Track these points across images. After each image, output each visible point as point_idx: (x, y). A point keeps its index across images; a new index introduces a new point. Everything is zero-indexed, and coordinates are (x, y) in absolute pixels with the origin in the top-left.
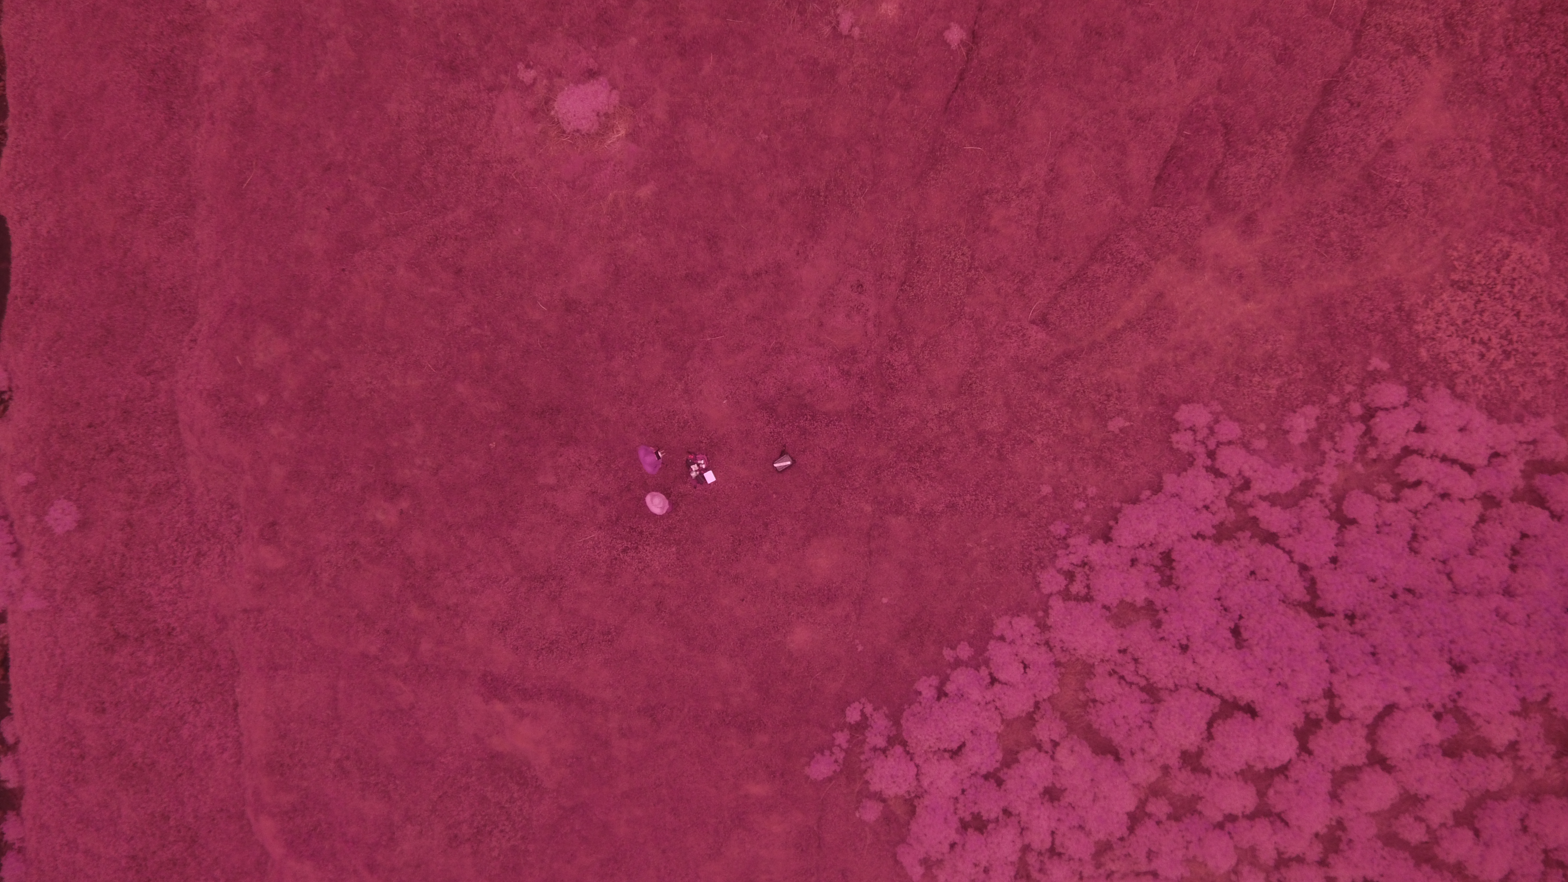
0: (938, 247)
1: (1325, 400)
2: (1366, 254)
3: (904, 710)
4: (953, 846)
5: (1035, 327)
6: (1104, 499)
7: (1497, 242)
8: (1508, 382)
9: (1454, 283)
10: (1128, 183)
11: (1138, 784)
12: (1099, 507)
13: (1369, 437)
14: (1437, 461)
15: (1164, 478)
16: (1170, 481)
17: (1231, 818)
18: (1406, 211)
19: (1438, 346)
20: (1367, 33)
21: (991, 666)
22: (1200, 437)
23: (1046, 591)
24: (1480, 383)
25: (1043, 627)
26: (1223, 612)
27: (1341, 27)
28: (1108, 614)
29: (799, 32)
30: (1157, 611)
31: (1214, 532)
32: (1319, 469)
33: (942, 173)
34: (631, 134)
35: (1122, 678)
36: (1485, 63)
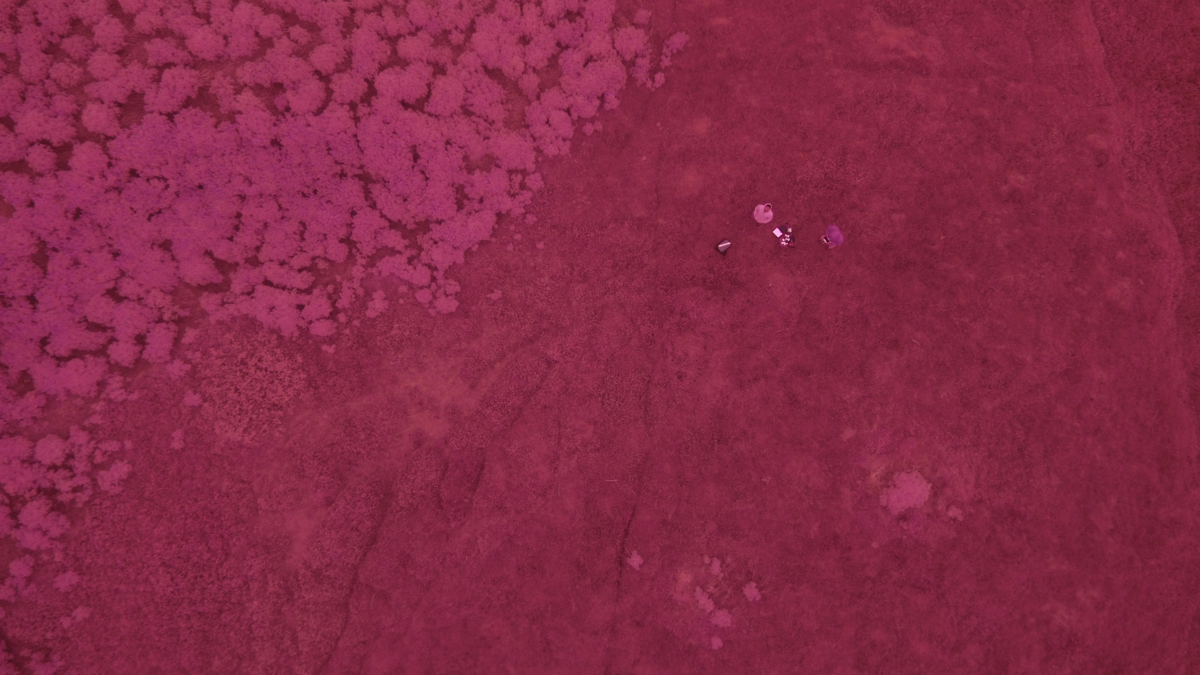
0: (628, 409)
1: (362, 322)
2: (340, 424)
3: (625, 85)
5: (555, 359)
6: (502, 242)
7: (252, 439)
8: (242, 343)
9: (281, 408)
10: (503, 463)
11: (472, 51)
12: (504, 237)
13: (333, 299)
14: (288, 286)
15: (463, 260)
16: (460, 258)
17: (412, 34)
18: (315, 457)
19: (290, 365)
20: (349, 582)
21: (570, 120)
22: (442, 290)
23: (538, 174)
24: (261, 341)
25: (538, 150)
26: (424, 170)
27: (367, 585)
28: (497, 162)
29: (749, 559)
30: (466, 166)
32: (363, 275)
34: (866, 475)
35: (485, 121)
36: (264, 568)
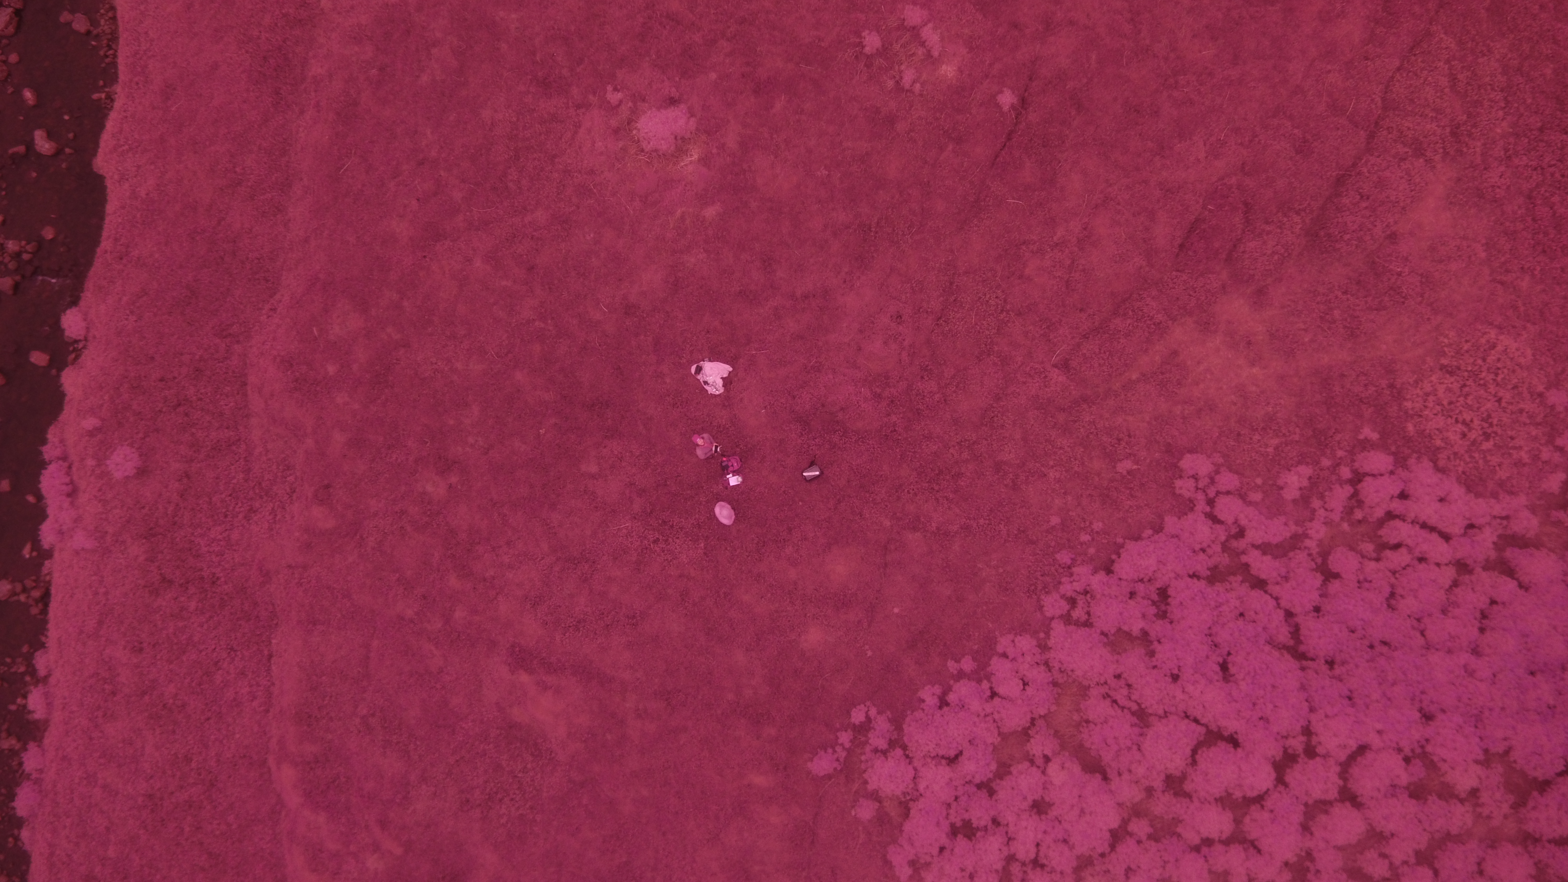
0: (975, 288)
1: (1318, 463)
2: (1365, 333)
3: (907, 716)
4: (942, 849)
5: (1056, 370)
6: (1109, 535)
7: (1485, 333)
8: (1486, 461)
9: (1442, 367)
10: (1154, 247)
11: (1123, 804)
12: (1103, 541)
13: (1356, 499)
14: (1417, 527)
15: (1166, 519)
16: (1170, 522)
17: (1208, 842)
18: (1404, 297)
19: (1424, 422)
20: (1379, 134)
21: (992, 680)
22: (1201, 485)
23: (1049, 614)
24: (1460, 460)
25: (1043, 647)
26: (1213, 647)
27: (1357, 127)
28: (1105, 640)
29: (864, 82)
30: (1151, 642)
31: (1209, 573)
32: (1308, 524)
33: (984, 221)
34: (703, 159)
35: (1115, 702)
36: (1485, 172)
